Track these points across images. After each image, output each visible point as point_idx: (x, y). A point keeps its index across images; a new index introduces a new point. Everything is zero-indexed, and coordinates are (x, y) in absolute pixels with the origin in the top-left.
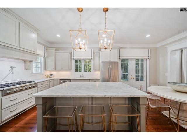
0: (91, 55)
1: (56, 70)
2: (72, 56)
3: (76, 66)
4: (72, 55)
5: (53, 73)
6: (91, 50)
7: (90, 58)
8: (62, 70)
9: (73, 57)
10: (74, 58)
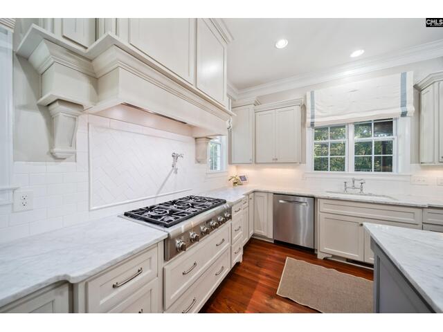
0: (404, 95)
2: (309, 115)
4: (309, 111)
8: (275, 162)
9: (313, 117)
10: (315, 120)
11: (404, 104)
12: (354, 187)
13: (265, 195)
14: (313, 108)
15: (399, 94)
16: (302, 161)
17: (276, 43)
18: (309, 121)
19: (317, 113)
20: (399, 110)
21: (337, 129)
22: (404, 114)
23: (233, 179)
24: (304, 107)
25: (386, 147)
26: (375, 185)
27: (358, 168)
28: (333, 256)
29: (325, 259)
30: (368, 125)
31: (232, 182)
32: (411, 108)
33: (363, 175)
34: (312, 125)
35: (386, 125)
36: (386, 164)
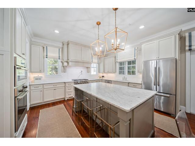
1: (105, 72)
2: (116, 59)
3: (121, 68)
5: (104, 75)
6: (135, 48)
7: (134, 58)
8: (108, 72)
9: (117, 60)
11: (135, 56)
12: (125, 79)
14: (117, 57)
15: (134, 54)
16: (116, 72)
18: (116, 61)
19: (118, 59)
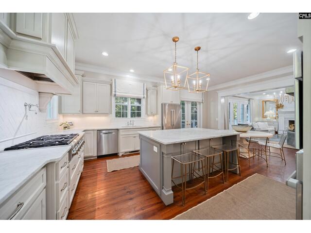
0: (144, 91)
1: (84, 113)
2: (113, 90)
4: (113, 88)
6: (144, 84)
8: (97, 113)
9: (115, 92)
10: (117, 93)
11: (144, 95)
12: (131, 124)
13: (92, 132)
14: (115, 88)
15: (142, 90)
16: (111, 113)
17: (101, 53)
18: (113, 93)
19: (117, 90)
20: (143, 96)
21: (125, 99)
22: (144, 98)
23: (63, 125)
24: (111, 85)
25: (139, 108)
26: (137, 122)
27: (132, 116)
28: (126, 153)
29: (122, 155)
30: (135, 99)
31: (62, 127)
32: (145, 96)
33: (133, 119)
34: (115, 95)
35: (139, 100)
36: (139, 115)
